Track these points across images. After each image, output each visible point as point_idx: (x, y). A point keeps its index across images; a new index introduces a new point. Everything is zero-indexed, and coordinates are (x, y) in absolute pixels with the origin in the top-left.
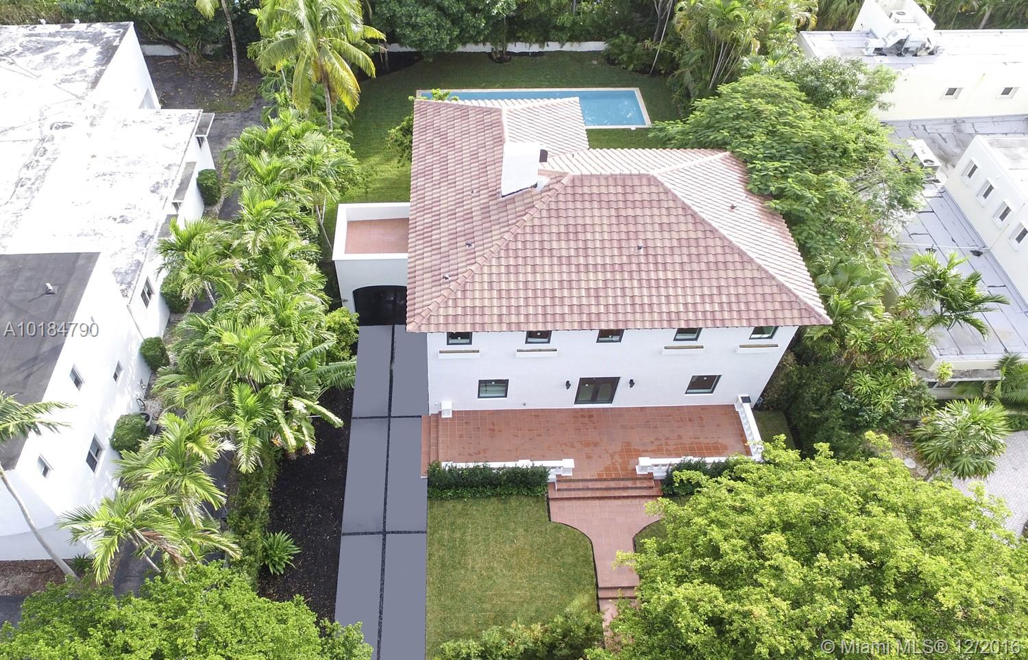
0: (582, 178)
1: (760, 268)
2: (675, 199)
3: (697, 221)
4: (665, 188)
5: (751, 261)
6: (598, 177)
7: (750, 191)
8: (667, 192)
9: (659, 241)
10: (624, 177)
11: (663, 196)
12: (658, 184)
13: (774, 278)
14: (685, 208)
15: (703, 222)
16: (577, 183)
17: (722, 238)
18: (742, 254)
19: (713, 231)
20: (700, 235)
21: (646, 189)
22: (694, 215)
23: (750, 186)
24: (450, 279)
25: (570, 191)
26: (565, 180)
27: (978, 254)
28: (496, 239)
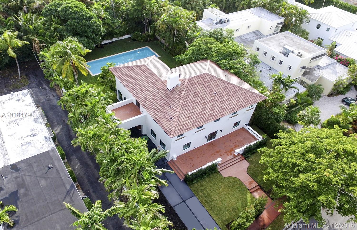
0: (190, 79)
1: (245, 89)
2: (216, 77)
3: (224, 82)
4: (212, 75)
5: (242, 88)
6: (194, 77)
7: (223, 70)
9: (219, 90)
10: (200, 75)
11: (212, 78)
12: (210, 75)
13: (249, 91)
14: (219, 79)
15: (226, 81)
16: (190, 81)
17: (232, 84)
18: (239, 87)
19: (229, 83)
20: (227, 85)
21: (207, 77)
22: (222, 80)
23: (222, 68)
24: (172, 118)
25: (189, 83)
26: (187, 81)
27: (270, 69)
28: (178, 103)
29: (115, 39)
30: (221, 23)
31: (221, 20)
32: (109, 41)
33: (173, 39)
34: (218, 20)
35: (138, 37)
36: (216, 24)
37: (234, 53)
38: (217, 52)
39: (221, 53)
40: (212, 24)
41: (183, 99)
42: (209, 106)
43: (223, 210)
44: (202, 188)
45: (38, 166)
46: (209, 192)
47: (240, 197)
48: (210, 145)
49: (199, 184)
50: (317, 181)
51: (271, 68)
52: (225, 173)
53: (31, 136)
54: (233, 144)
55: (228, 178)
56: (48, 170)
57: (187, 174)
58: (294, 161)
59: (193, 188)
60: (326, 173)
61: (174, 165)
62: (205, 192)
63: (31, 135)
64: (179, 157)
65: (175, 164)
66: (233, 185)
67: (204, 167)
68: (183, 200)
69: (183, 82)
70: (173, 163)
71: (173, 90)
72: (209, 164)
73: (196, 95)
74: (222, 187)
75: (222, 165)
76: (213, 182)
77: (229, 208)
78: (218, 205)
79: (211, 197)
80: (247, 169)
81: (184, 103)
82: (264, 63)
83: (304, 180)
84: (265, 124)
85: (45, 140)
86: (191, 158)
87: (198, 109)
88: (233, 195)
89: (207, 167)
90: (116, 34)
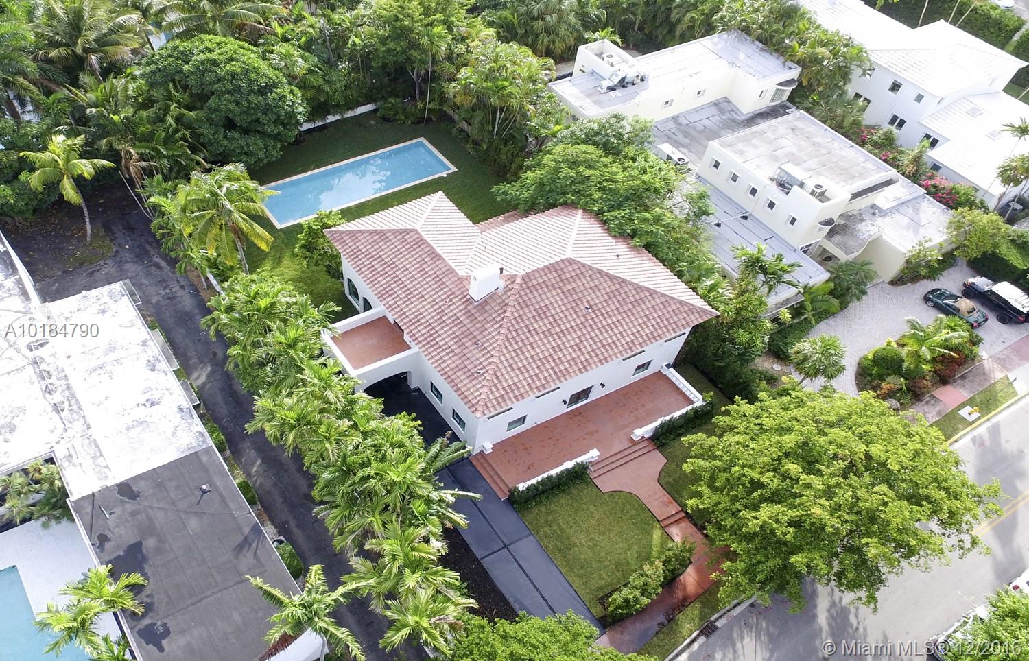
0: (528, 275)
1: (663, 295)
2: (591, 268)
3: (612, 278)
4: (581, 264)
5: (656, 292)
6: (537, 271)
7: (615, 237)
8: (584, 265)
9: (597, 299)
10: (553, 265)
11: (583, 269)
12: (577, 262)
13: (674, 298)
14: (600, 272)
15: (616, 277)
16: (527, 280)
17: (632, 284)
18: (648, 290)
19: (624, 281)
20: (618, 287)
21: (570, 269)
22: (608, 275)
23: (613, 234)
24: (481, 372)
25: (524, 286)
26: (519, 280)
27: (745, 218)
28: (495, 335)
29: (331, 119)
30: (624, 87)
31: (623, 79)
32: (319, 124)
33: (491, 128)
34: (616, 80)
35: (397, 113)
36: (612, 89)
37: (647, 190)
38: (602, 189)
39: (613, 192)
40: (599, 89)
41: (509, 325)
42: (572, 339)
43: (594, 566)
44: (550, 518)
45: (178, 487)
46: (564, 526)
47: (636, 537)
48: (575, 416)
49: (543, 509)
50: (795, 524)
51: (747, 214)
52: (607, 483)
53: (144, 405)
54: (631, 412)
55: (612, 494)
56: (202, 496)
57: (516, 489)
58: (754, 474)
59: (529, 517)
60: (817, 510)
61: (486, 465)
62: (555, 527)
63: (144, 402)
64: (499, 447)
65: (486, 461)
66: (622, 512)
67: (554, 472)
68: (504, 545)
69: (509, 282)
70: (482, 461)
71: (485, 302)
72: (569, 464)
73: (541, 313)
74: (597, 515)
75: (601, 465)
76: (575, 505)
77: (607, 563)
78: (582, 557)
79: (568, 538)
80: (660, 473)
81: (509, 336)
82: (731, 200)
83: (767, 520)
84: (713, 365)
85: (180, 415)
86: (526, 449)
87: (543, 348)
88: (620, 534)
89: (562, 472)
90: (338, 105)
